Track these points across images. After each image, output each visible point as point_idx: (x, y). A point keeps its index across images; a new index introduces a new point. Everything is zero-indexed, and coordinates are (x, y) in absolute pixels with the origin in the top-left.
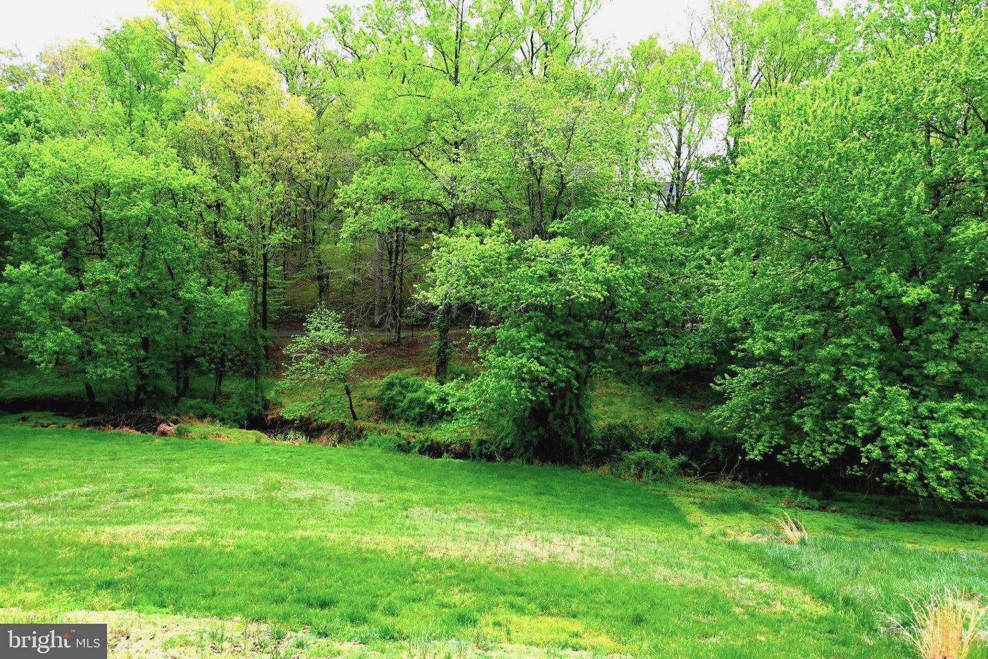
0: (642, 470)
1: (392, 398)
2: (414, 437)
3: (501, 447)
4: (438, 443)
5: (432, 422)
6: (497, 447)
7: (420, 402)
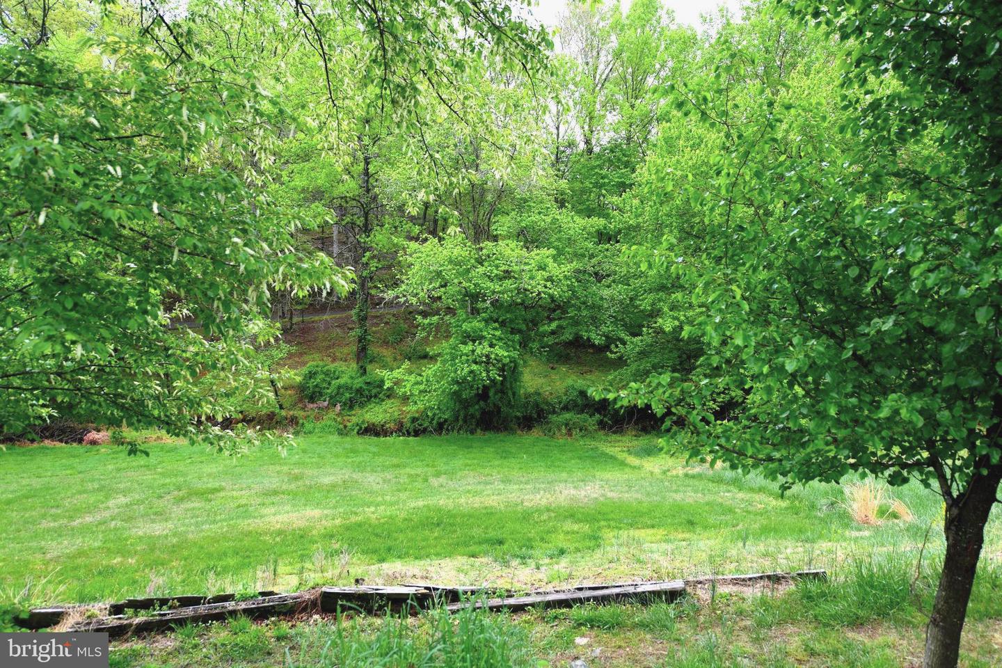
0: (570, 430)
1: (317, 386)
2: (349, 421)
3: (435, 422)
4: (373, 424)
5: (362, 405)
6: (431, 422)
7: (347, 388)
